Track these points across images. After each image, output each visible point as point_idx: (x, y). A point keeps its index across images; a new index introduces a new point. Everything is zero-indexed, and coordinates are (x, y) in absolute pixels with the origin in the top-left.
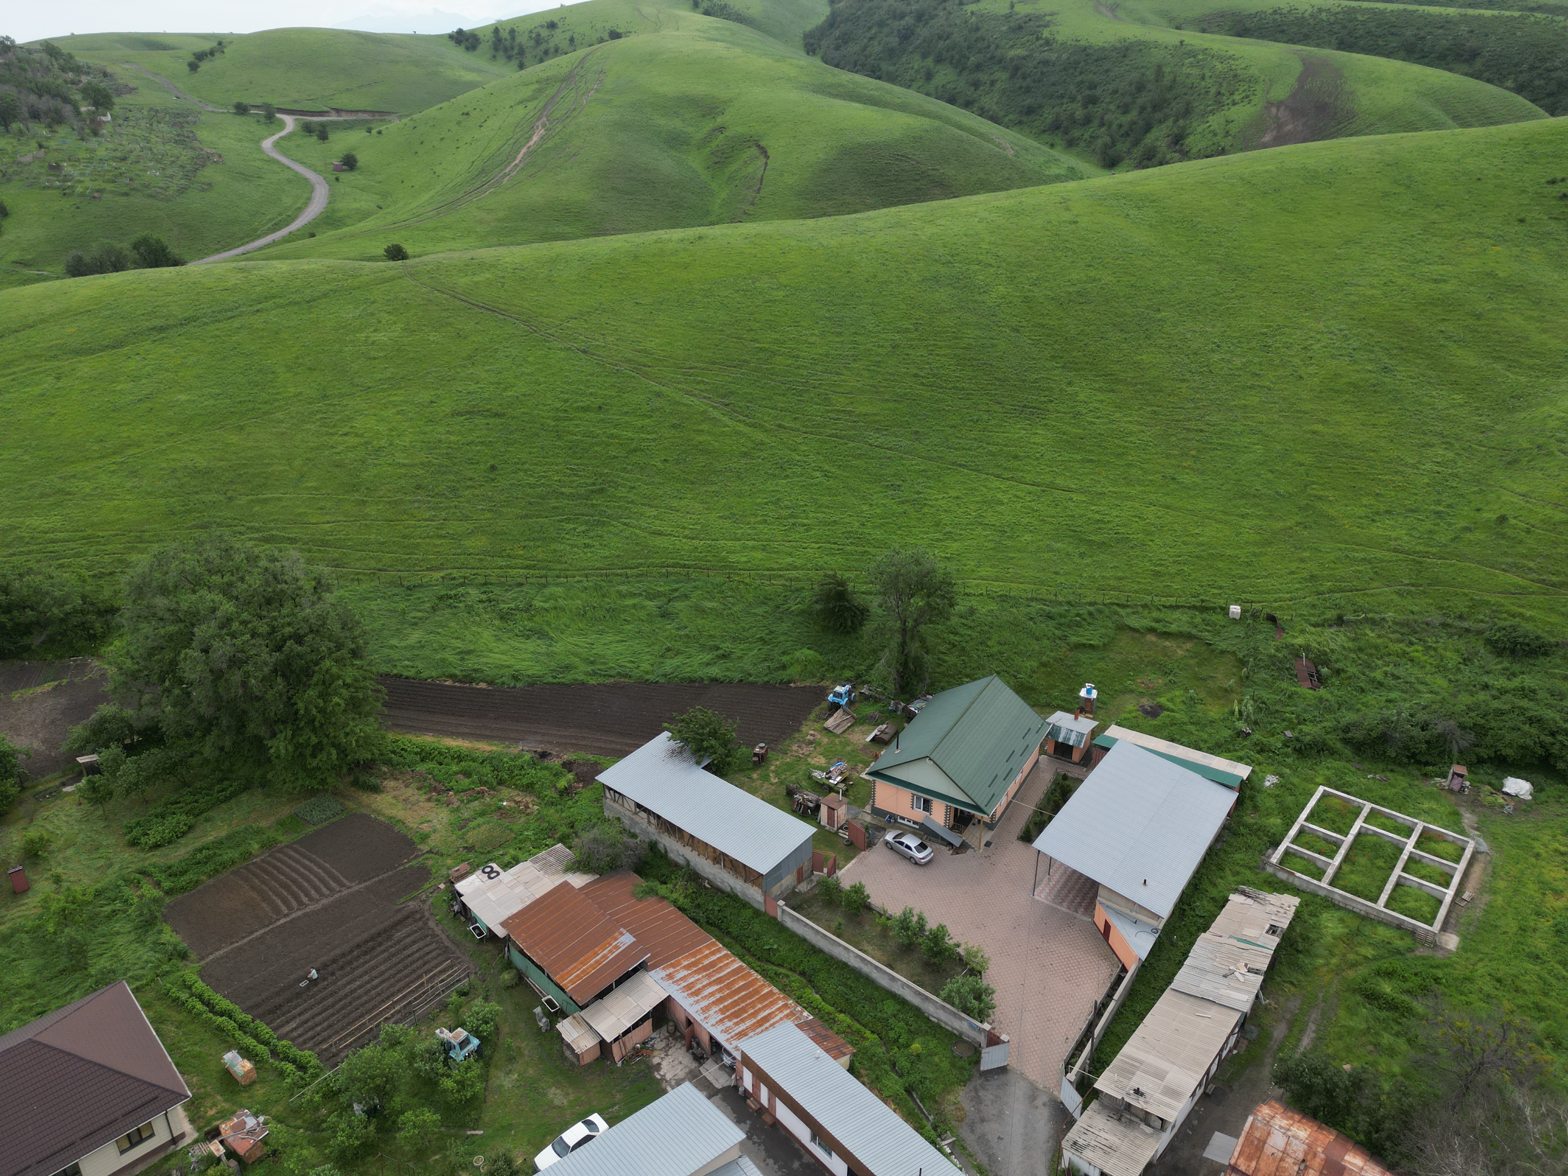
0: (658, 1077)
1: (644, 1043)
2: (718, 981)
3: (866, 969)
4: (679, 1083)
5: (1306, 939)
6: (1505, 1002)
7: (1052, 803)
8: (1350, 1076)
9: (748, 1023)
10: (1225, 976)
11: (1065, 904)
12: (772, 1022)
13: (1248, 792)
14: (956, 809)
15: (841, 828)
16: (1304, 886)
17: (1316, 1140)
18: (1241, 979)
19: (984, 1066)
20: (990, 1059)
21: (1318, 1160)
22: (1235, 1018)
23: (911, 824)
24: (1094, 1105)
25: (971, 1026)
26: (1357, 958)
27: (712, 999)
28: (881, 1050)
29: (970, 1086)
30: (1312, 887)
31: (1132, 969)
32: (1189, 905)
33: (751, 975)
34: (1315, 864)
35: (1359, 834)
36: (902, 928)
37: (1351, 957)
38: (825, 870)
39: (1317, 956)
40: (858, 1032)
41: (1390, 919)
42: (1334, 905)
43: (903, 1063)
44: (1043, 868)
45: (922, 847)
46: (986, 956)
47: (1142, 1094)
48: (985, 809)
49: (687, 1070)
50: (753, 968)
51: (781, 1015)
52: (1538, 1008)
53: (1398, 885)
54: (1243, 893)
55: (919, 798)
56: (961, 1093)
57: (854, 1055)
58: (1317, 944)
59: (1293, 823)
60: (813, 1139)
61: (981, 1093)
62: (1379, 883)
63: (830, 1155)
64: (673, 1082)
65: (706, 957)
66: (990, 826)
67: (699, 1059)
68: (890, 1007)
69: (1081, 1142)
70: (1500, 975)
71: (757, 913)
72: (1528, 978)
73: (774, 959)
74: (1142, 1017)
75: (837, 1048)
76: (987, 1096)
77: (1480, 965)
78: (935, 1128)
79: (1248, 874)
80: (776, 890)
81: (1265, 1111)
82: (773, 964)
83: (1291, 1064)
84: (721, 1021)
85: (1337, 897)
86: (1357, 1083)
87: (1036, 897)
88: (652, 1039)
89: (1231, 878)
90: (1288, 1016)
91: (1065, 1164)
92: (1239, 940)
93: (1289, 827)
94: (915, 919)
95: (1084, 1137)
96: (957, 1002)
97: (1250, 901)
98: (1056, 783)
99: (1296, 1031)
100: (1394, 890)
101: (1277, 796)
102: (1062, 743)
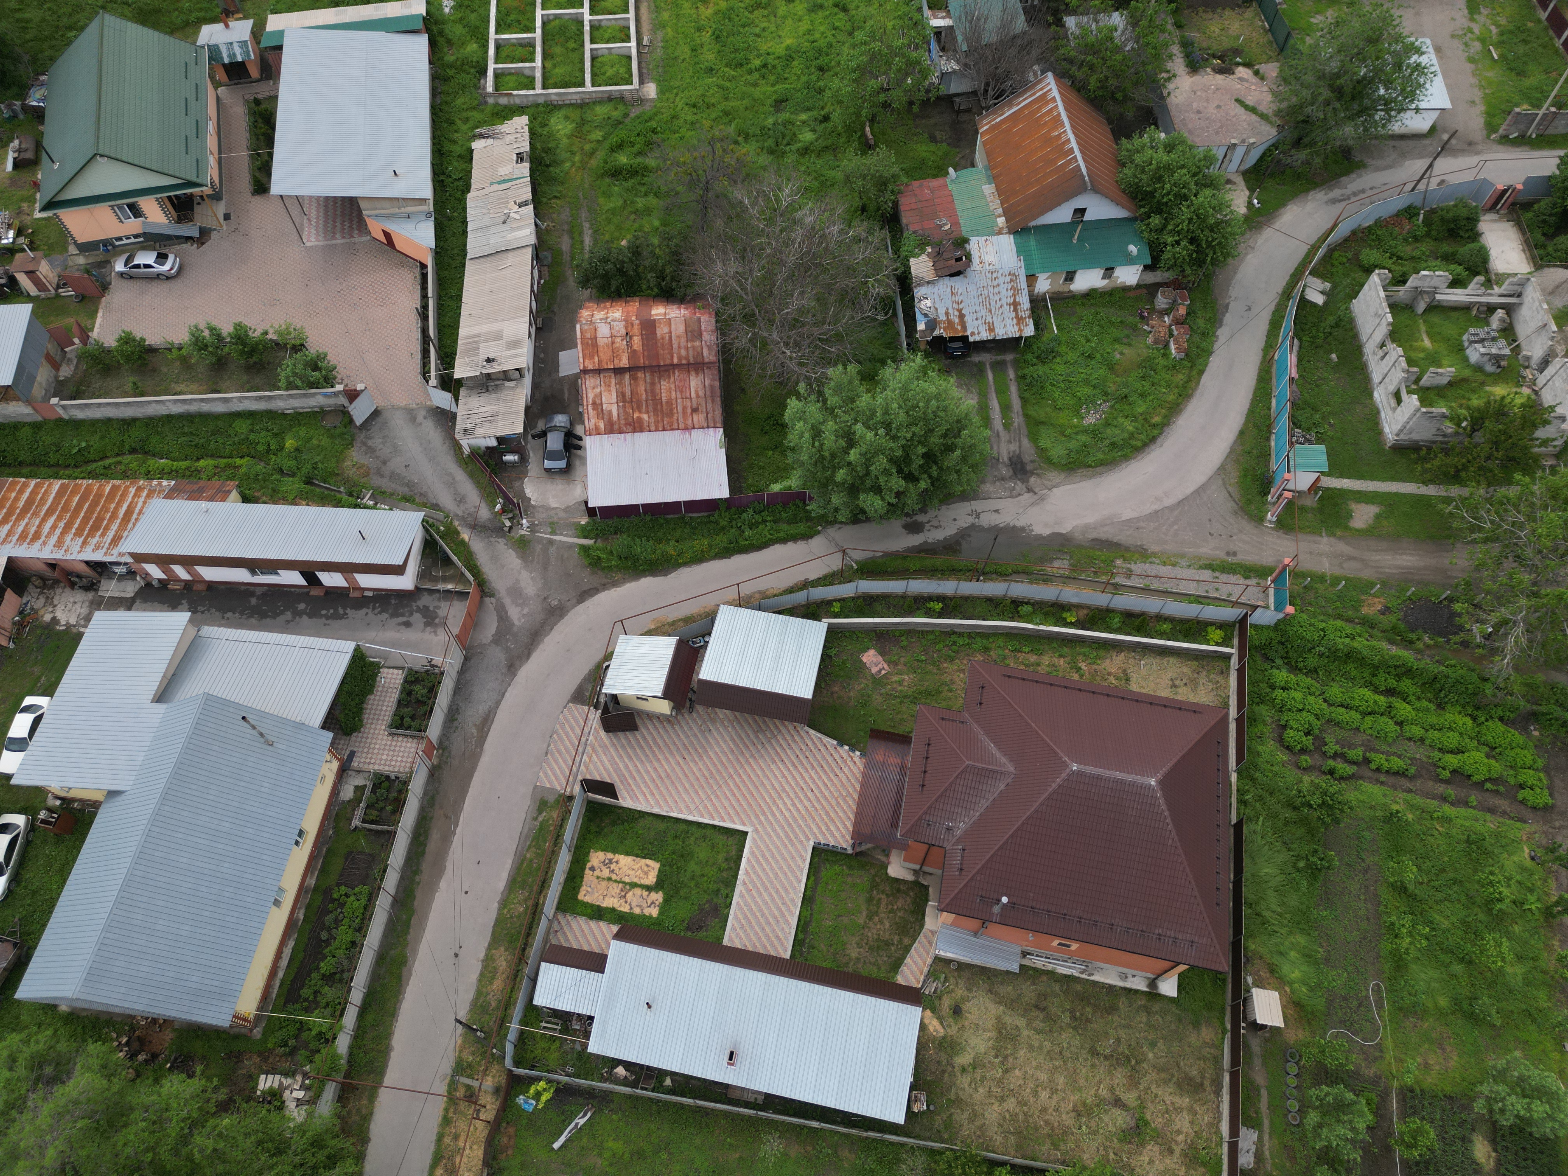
0: (62, 628)
1: (21, 613)
2: (50, 512)
3: (193, 408)
4: (88, 619)
5: (547, 151)
6: (704, 122)
7: (262, 137)
8: (629, 248)
9: (114, 527)
10: (504, 222)
11: (338, 236)
12: (137, 510)
13: (435, 29)
14: (169, 198)
15: (58, 287)
16: (525, 102)
17: (628, 312)
18: (517, 217)
19: (358, 421)
20: (360, 412)
21: (636, 327)
22: (528, 253)
23: (133, 240)
24: (463, 392)
25: (326, 395)
26: (592, 145)
27: (58, 532)
28: (260, 467)
29: (357, 444)
30: (531, 99)
31: (429, 262)
32: (444, 174)
33: (81, 485)
34: (523, 75)
35: (544, 24)
36: (200, 349)
37: (587, 147)
38: (76, 341)
39: (563, 162)
40: (228, 466)
41: (600, 95)
42: (555, 106)
43: (288, 464)
44: (295, 211)
45: (162, 258)
46: (298, 327)
47: (493, 360)
48: (199, 181)
49: (87, 604)
50: (76, 478)
51: (142, 500)
52: (726, 113)
53: (593, 59)
54: (482, 136)
55: (120, 207)
56: (354, 454)
57: (238, 486)
58: (558, 151)
59: (487, 41)
60: (253, 572)
61: (370, 443)
62: (579, 65)
63: (278, 574)
64: (82, 622)
65: (17, 499)
66: (217, 197)
67: (91, 587)
68: (242, 427)
69: (469, 426)
70: (693, 100)
71: (36, 426)
72: (711, 92)
73: (92, 457)
74: (459, 298)
75: (219, 491)
76: (376, 442)
77: (678, 99)
78: (350, 495)
79: (476, 115)
80: (37, 391)
81: (585, 314)
82: (95, 461)
83: (585, 265)
84: (85, 543)
85: (554, 98)
86: (636, 251)
87: (308, 244)
88: (26, 604)
89: (464, 128)
90: (566, 227)
91: (466, 450)
92: (500, 183)
93: (485, 47)
94: (207, 333)
95: (469, 421)
96: (299, 383)
97: (490, 141)
98: (252, 113)
99: (576, 236)
100: (592, 66)
101: (461, 19)
102: (231, 64)
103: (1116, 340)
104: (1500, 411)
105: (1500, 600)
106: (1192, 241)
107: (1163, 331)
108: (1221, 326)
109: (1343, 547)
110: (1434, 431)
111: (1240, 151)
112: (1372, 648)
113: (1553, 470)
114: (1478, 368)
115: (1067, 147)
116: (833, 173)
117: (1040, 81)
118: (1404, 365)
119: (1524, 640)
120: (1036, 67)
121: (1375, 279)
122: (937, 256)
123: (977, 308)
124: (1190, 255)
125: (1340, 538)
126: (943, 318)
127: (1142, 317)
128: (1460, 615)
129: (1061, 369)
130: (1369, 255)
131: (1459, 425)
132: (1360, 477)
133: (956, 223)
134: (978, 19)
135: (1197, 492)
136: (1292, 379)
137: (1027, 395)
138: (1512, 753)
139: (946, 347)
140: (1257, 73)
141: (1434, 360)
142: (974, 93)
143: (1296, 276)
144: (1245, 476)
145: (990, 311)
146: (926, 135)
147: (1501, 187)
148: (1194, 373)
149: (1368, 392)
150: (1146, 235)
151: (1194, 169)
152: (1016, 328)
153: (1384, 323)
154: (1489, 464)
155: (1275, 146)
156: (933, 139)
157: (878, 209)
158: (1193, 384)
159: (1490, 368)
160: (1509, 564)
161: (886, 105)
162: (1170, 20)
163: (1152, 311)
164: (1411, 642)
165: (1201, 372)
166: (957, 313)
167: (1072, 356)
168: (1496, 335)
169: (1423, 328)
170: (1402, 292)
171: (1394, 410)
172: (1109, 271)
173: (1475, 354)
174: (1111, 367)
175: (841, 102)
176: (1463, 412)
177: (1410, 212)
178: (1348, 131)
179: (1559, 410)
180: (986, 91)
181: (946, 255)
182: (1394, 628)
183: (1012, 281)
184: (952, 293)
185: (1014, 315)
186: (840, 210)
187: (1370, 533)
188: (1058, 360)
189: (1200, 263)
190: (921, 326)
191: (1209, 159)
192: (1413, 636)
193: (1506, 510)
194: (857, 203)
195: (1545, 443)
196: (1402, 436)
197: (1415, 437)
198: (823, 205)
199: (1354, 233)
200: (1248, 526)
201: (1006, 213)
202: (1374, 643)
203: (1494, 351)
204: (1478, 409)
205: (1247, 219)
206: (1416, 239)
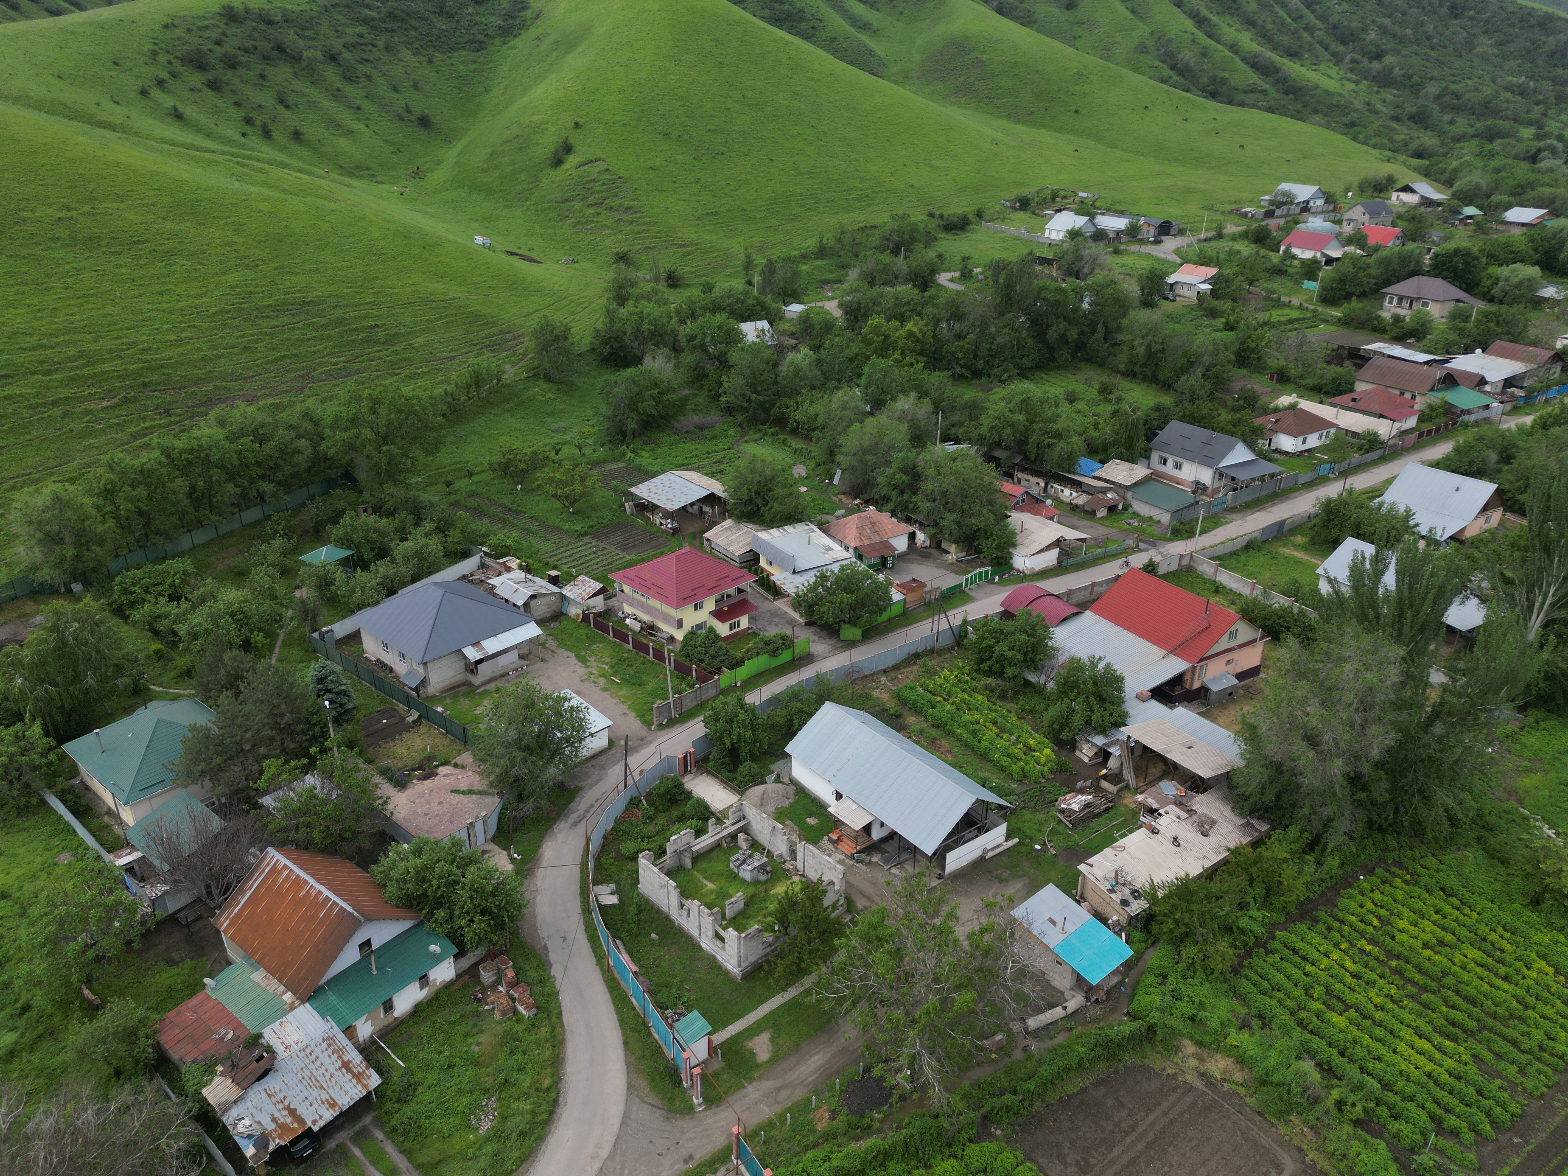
103: (466, 1035)
104: (790, 903)
105: (897, 1043)
106: (483, 913)
107: (505, 1001)
108: (551, 966)
109: (767, 1085)
110: (761, 946)
111: (479, 826)
112: (847, 1156)
113: (854, 923)
114: (756, 882)
115: (321, 898)
116: (60, 1058)
117: (263, 859)
118: (706, 911)
119: (934, 1063)
120: (252, 850)
121: (643, 862)
122: (234, 1070)
123: (306, 1093)
124: (489, 925)
125: (760, 1078)
126: (271, 1126)
127: (478, 1000)
128: (882, 1078)
129: (427, 1097)
130: (627, 847)
131: (774, 931)
132: (738, 1017)
133: (237, 1026)
134: (169, 839)
135: (624, 1124)
136: (635, 973)
137: (407, 1145)
138: (999, 1163)
139: (291, 1155)
140: (456, 766)
141: (724, 895)
142: (198, 900)
143: (585, 893)
144: (653, 1079)
145: (322, 1087)
146: (162, 963)
147: (681, 756)
148: (554, 1019)
149: (695, 947)
150: (439, 930)
151: (449, 858)
152: (360, 1087)
153: (671, 889)
154: (813, 946)
155: (504, 808)
156: (171, 962)
157: (137, 1062)
158: (558, 1030)
159: (763, 877)
160: (881, 1011)
161: (98, 959)
162: (360, 762)
163: (484, 990)
164: (869, 1127)
165: (559, 1015)
166: (286, 1113)
167: (432, 1077)
168: (749, 852)
169: (700, 877)
170: (668, 859)
171: (724, 948)
172: (424, 980)
173: (746, 873)
174: (476, 1063)
175: (40, 983)
176: (769, 919)
177: (634, 803)
178: (553, 771)
179: (825, 878)
180: (209, 893)
181: (242, 1063)
182: (849, 1125)
183: (329, 1045)
184: (270, 1096)
185: (350, 1076)
186: (86, 1090)
187: (776, 1058)
188: (420, 1090)
189: (500, 926)
190: (249, 1151)
191: (457, 844)
192: (867, 1121)
193: (849, 972)
194: (107, 1070)
195: (835, 906)
196: (744, 965)
197: (752, 959)
198: (61, 1098)
199: (605, 838)
200: (685, 1123)
201: (288, 987)
202: (845, 1150)
203: (757, 864)
204: (777, 911)
205: (517, 872)
206: (651, 818)
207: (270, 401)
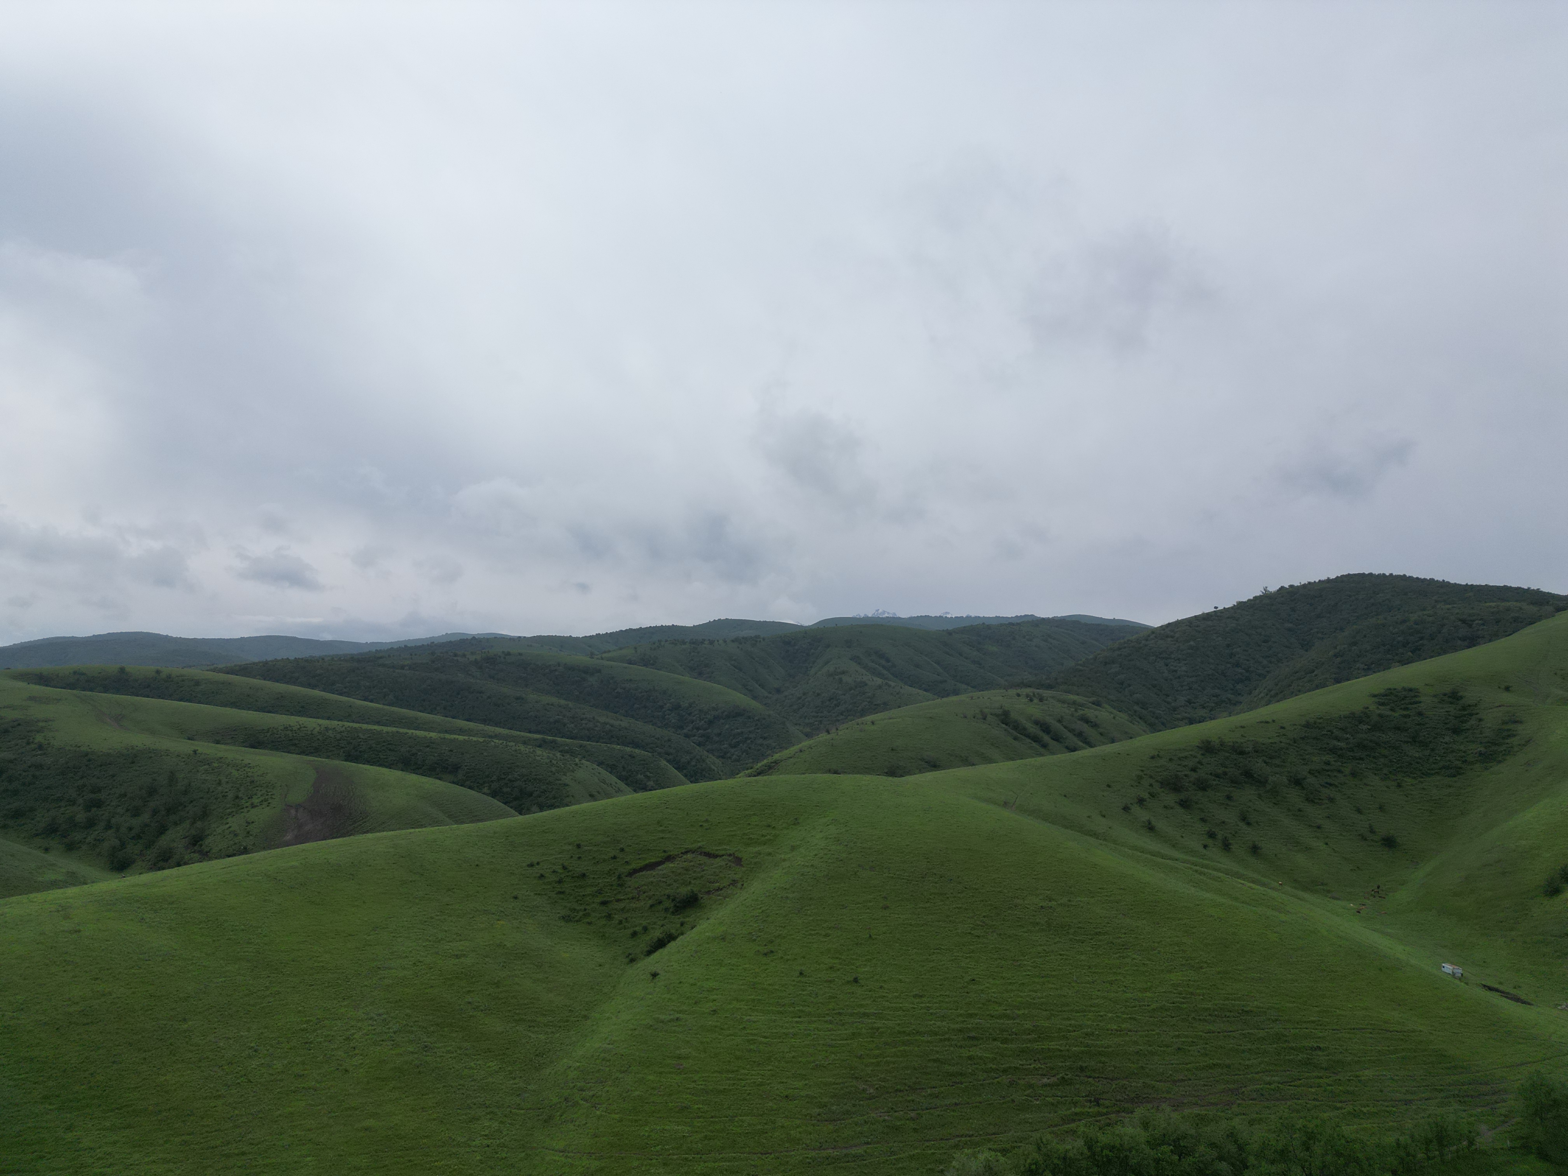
207: (1196, 1110)
